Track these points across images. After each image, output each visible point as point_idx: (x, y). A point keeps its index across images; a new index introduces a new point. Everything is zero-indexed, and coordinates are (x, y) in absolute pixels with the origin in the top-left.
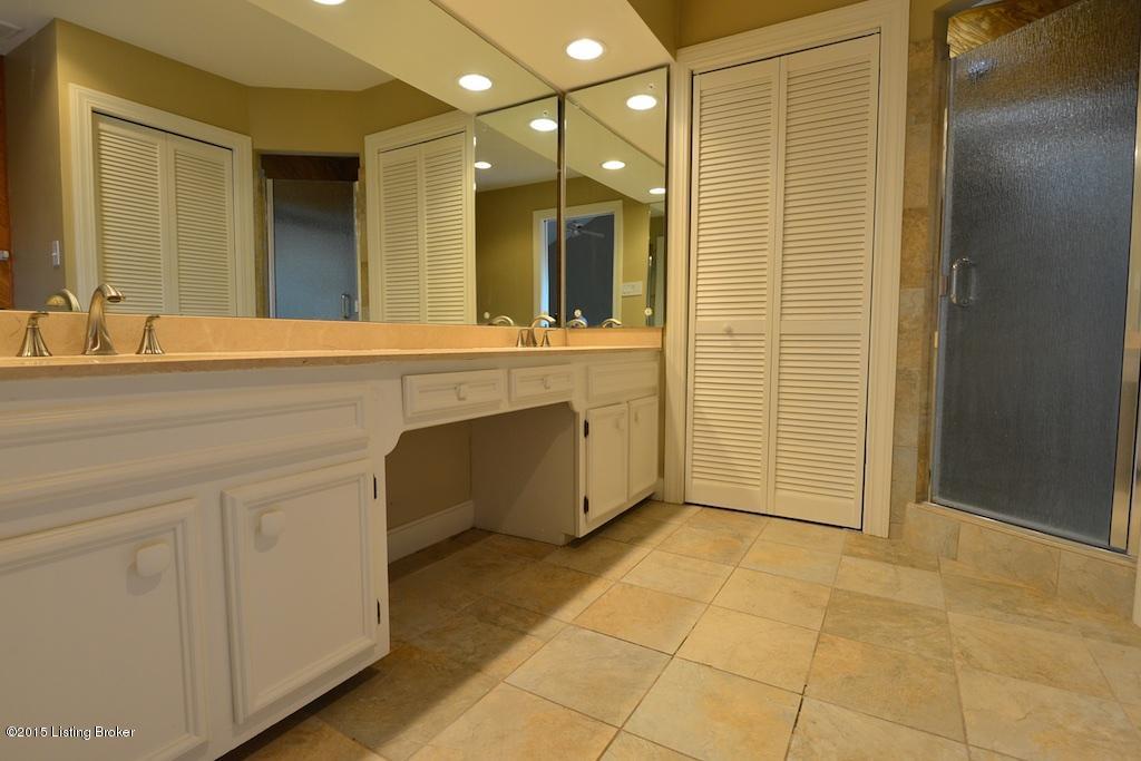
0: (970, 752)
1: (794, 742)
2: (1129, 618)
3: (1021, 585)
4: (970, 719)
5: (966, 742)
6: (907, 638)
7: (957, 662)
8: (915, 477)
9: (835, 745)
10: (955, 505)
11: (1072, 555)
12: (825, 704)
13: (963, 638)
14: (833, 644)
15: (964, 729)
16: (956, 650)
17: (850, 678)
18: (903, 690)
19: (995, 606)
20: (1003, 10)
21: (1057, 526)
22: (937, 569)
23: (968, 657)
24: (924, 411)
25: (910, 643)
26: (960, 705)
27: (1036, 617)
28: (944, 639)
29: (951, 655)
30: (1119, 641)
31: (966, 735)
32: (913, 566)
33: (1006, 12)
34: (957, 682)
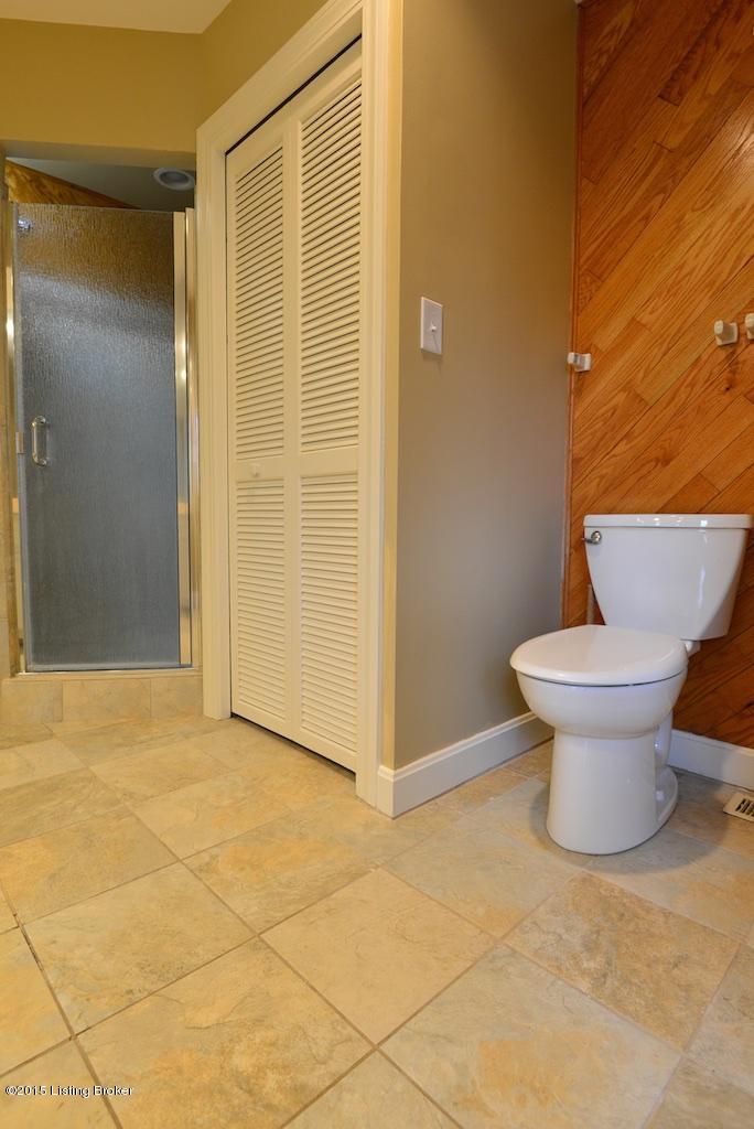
0: (186, 866)
1: (49, 977)
2: (201, 713)
3: (124, 720)
4: (168, 840)
5: (178, 860)
6: (74, 808)
7: (127, 803)
8: (8, 648)
9: (89, 945)
10: (51, 667)
11: (157, 680)
12: (50, 918)
13: (117, 782)
14: (10, 856)
15: (170, 851)
16: (119, 796)
17: (52, 876)
18: (106, 853)
19: (120, 745)
20: (28, 178)
21: (142, 660)
22: (52, 735)
23: (131, 795)
24: (10, 577)
25: (79, 810)
26: (154, 835)
27: (152, 739)
28: (103, 792)
29: (118, 801)
30: (205, 732)
31: (174, 855)
32: (29, 742)
33: (31, 181)
34: (138, 819)
